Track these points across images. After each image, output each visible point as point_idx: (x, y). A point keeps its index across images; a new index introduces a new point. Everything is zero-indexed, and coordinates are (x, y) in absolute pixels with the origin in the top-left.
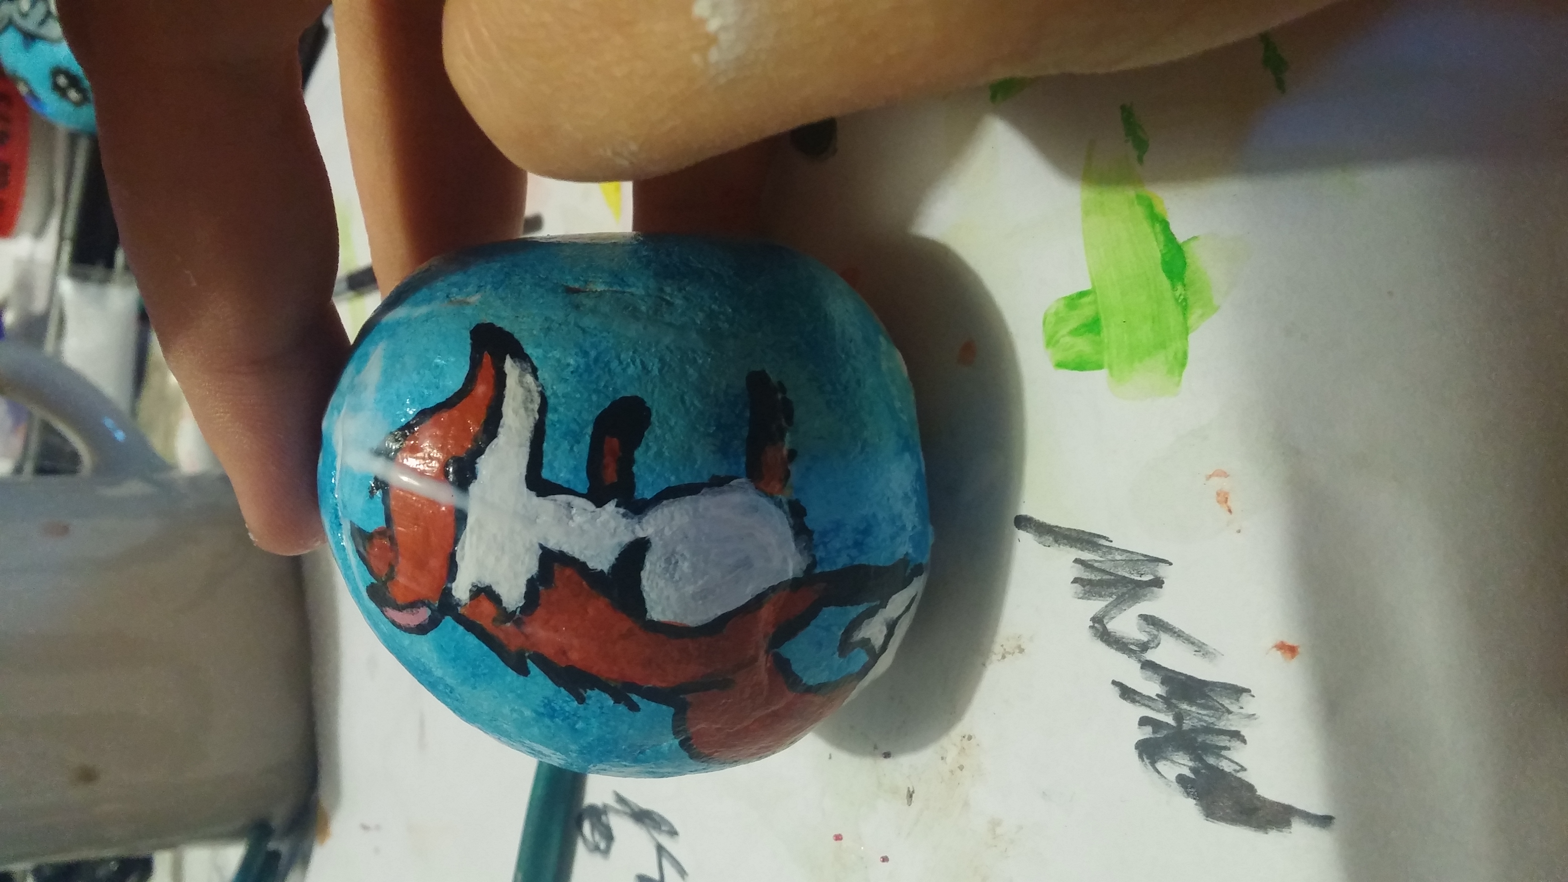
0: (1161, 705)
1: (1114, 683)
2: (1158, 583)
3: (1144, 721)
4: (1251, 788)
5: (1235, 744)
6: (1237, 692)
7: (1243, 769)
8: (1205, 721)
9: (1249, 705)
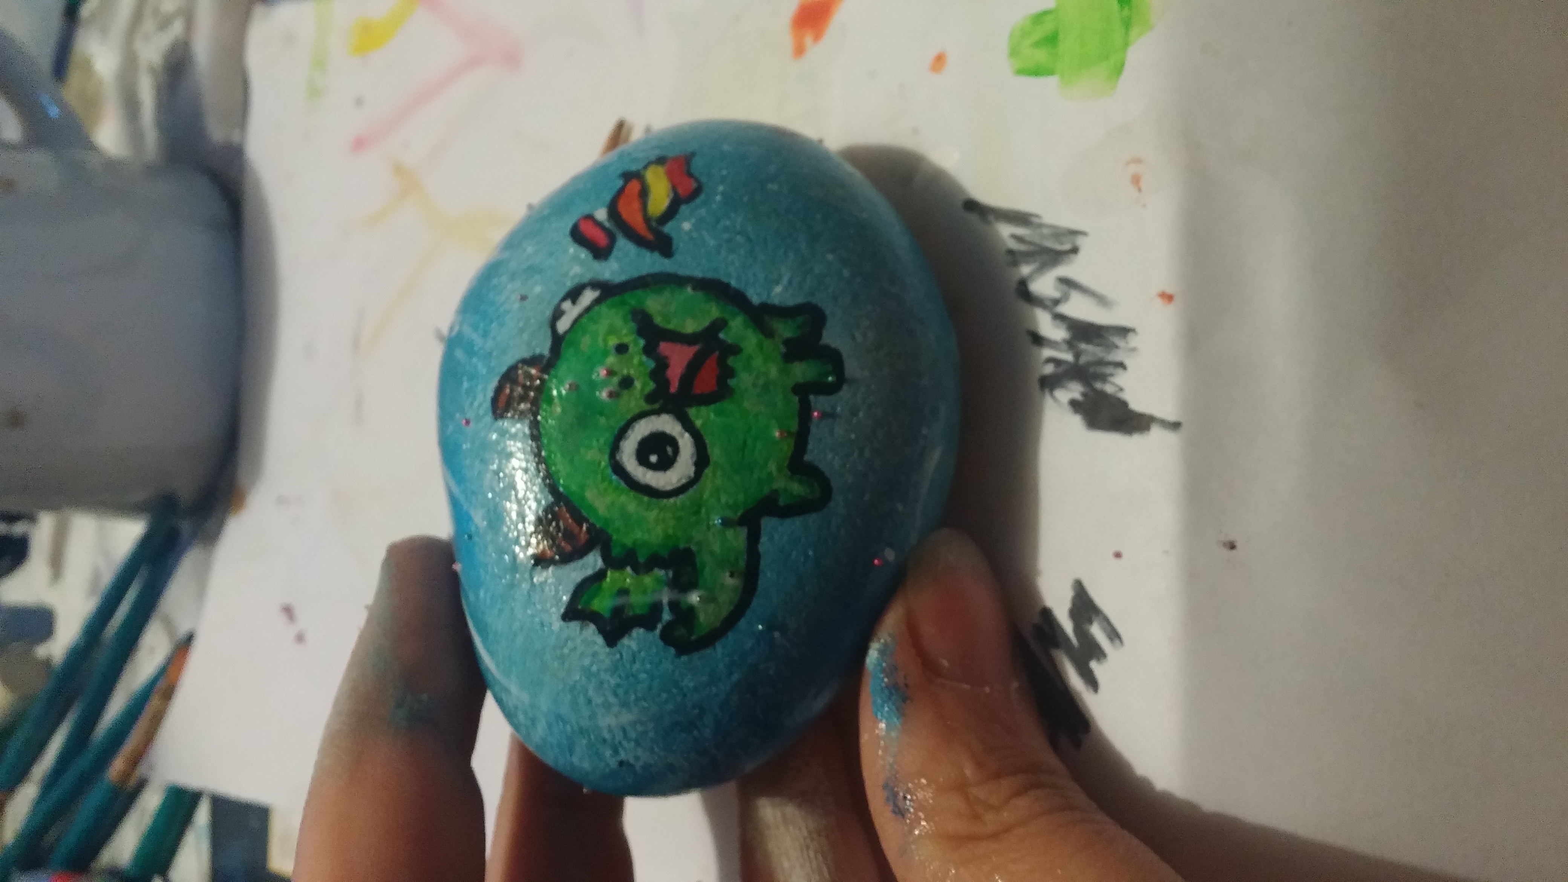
0: (1065, 347)
1: (1028, 332)
2: (1075, 250)
3: (1048, 360)
4: (1124, 404)
5: (1120, 371)
6: (1124, 331)
7: (1121, 389)
8: (1097, 356)
9: (1133, 341)
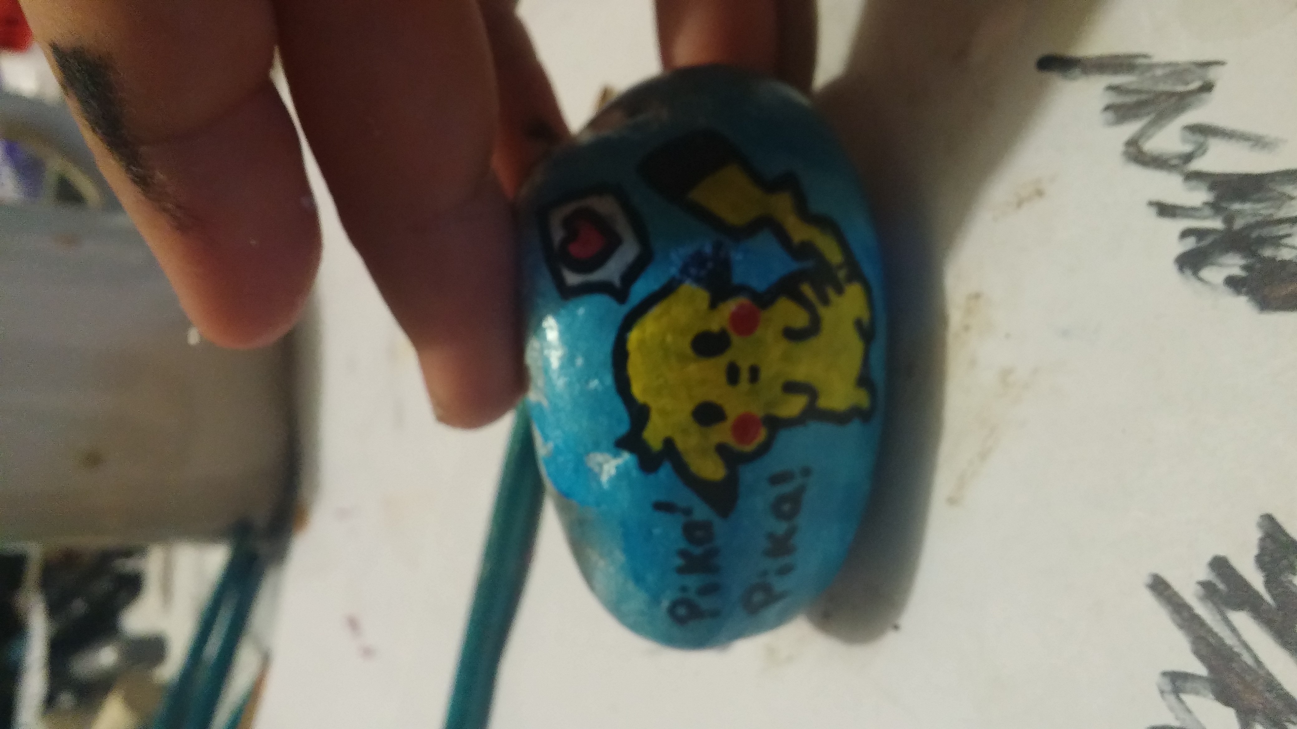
0: (1208, 211)
1: (1151, 204)
2: (1207, 87)
3: (1186, 234)
8: (1261, 215)
